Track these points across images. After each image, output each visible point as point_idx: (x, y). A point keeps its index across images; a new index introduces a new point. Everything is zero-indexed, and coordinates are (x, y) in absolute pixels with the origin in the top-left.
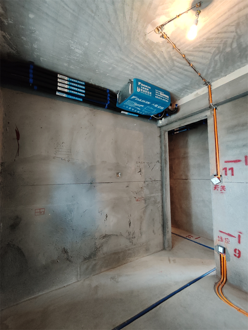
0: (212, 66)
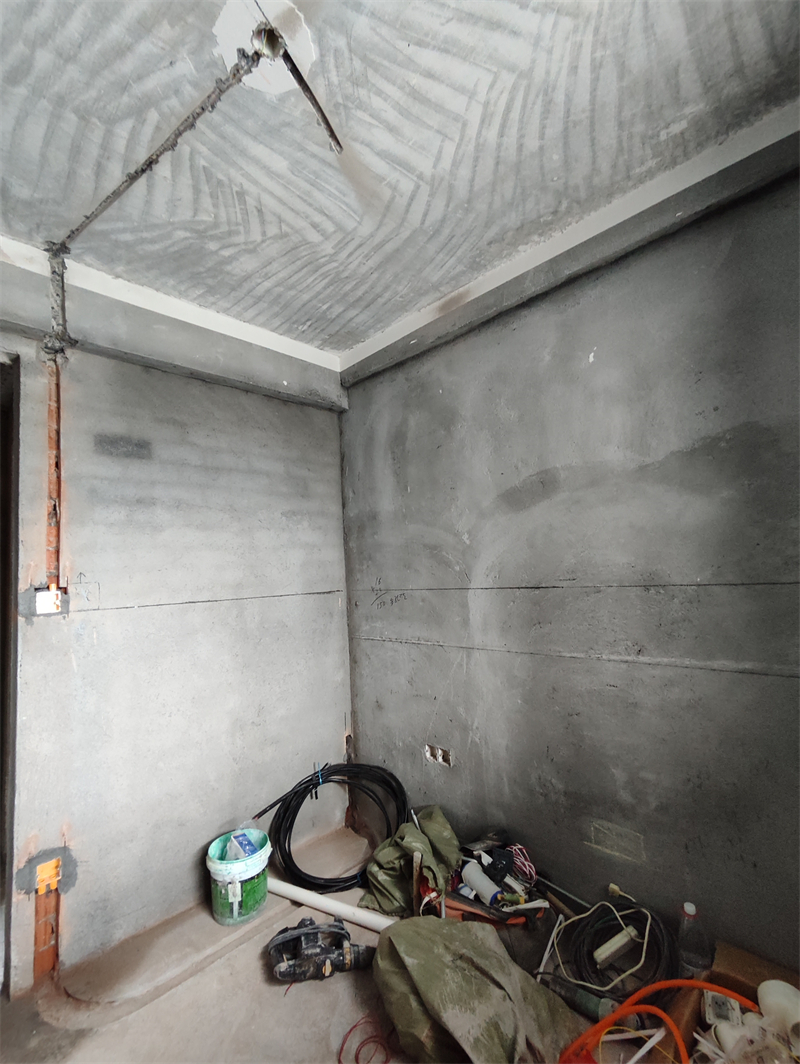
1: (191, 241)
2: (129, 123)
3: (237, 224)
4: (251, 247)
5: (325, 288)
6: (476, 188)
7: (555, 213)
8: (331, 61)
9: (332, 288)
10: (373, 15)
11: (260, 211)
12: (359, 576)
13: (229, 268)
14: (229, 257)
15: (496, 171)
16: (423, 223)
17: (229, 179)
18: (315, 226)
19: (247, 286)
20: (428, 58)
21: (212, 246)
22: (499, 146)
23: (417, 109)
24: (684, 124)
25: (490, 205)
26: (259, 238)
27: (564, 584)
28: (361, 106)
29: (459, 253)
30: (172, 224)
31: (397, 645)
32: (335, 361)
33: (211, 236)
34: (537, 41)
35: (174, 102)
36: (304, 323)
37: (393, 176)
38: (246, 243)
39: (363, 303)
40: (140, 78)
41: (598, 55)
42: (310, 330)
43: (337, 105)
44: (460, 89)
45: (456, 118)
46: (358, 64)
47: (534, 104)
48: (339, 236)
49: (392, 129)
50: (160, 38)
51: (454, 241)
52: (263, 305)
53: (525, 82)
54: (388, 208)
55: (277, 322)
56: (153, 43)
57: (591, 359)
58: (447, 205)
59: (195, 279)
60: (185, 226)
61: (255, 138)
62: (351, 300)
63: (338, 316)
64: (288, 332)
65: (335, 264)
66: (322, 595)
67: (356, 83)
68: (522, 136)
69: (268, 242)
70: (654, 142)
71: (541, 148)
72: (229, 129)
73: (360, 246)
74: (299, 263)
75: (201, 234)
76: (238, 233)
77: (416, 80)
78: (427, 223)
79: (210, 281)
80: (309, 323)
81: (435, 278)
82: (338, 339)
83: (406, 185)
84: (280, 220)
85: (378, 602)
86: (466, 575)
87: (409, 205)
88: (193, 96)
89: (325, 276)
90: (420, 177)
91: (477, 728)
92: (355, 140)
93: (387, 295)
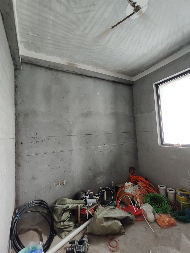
3: (80, 4)
4: (70, 10)
6: (104, 54)
7: (101, 65)
9: (60, 38)
10: (139, 27)
15: (109, 55)
18: (86, 28)
20: (131, 38)
22: (114, 53)
23: (121, 39)
24: (118, 69)
25: (101, 57)
26: (76, 12)
27: (93, 134)
29: (86, 58)
31: (44, 155)
34: (132, 50)
37: (106, 40)
38: (71, 7)
39: (57, 47)
41: (129, 57)
43: (123, 25)
44: (125, 44)
45: (119, 45)
46: (130, 27)
48: (84, 35)
49: (117, 36)
52: (36, 17)
53: (125, 51)
54: (96, 42)
57: (99, 94)
58: (99, 51)
63: (46, 43)
67: (127, 28)
68: (116, 55)
71: (114, 58)
73: (81, 40)
76: (76, 4)
77: (127, 37)
78: (93, 50)
81: (76, 57)
83: (103, 43)
84: (86, 18)
85: (35, 141)
86: (71, 132)
87: (98, 45)
89: (66, 35)
90: (106, 45)
91: (73, 170)
92: (114, 31)
93: (64, 51)
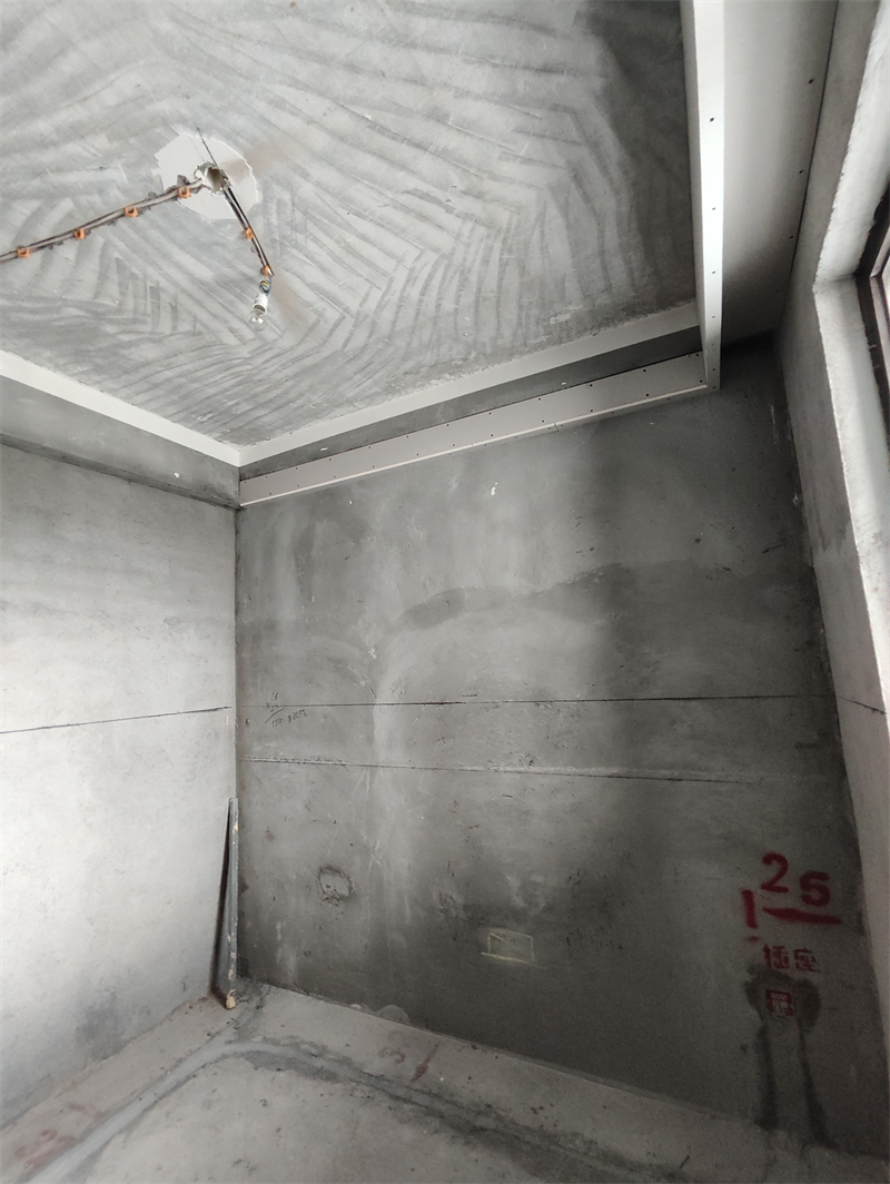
0: (25, 304)
1: (85, 320)
2: (35, 204)
3: (145, 314)
4: (156, 337)
5: (233, 386)
6: (397, 329)
7: (465, 360)
8: (273, 207)
9: (241, 387)
10: (318, 184)
11: (174, 309)
12: (251, 690)
13: (125, 352)
14: (129, 342)
15: (416, 319)
16: (345, 345)
17: (145, 275)
18: (232, 331)
19: (144, 372)
20: (363, 226)
21: (110, 329)
22: (421, 301)
23: (349, 260)
24: (568, 316)
25: (409, 344)
26: (168, 331)
27: (467, 700)
28: (297, 246)
29: (376, 377)
30: (64, 300)
31: (294, 767)
32: (234, 455)
33: (111, 319)
34: (458, 237)
35: (96, 199)
36: (205, 415)
37: (320, 305)
38: (152, 333)
39: (273, 406)
40: (60, 170)
41: (505, 256)
42: (210, 422)
43: (273, 241)
44: (391, 255)
45: (385, 274)
46: (299, 216)
47: (452, 278)
48: (257, 344)
49: (323, 269)
50: (93, 146)
51: (372, 367)
52: (158, 392)
53: (446, 262)
54: (311, 329)
55: (172, 410)
56: (84, 148)
57: (493, 493)
58: (370, 337)
59: (80, 356)
60: (79, 305)
61: (182, 248)
62: (261, 400)
63: (243, 413)
64: (184, 421)
65: (250, 367)
66: (207, 713)
67: (295, 228)
68: (440, 299)
69: (177, 336)
70: (546, 324)
71: (456, 310)
72: (154, 234)
73: (277, 356)
74: (209, 360)
75: (98, 316)
76: (143, 322)
77: (352, 239)
78: (348, 348)
79: (99, 361)
80: (210, 416)
81: (350, 394)
82: (242, 433)
83: (332, 314)
84: (195, 319)
85: (273, 719)
86: (372, 690)
87: (332, 330)
88: (118, 199)
89: (236, 375)
90: (346, 310)
91: (379, 850)
92: (287, 270)
93: (299, 402)
